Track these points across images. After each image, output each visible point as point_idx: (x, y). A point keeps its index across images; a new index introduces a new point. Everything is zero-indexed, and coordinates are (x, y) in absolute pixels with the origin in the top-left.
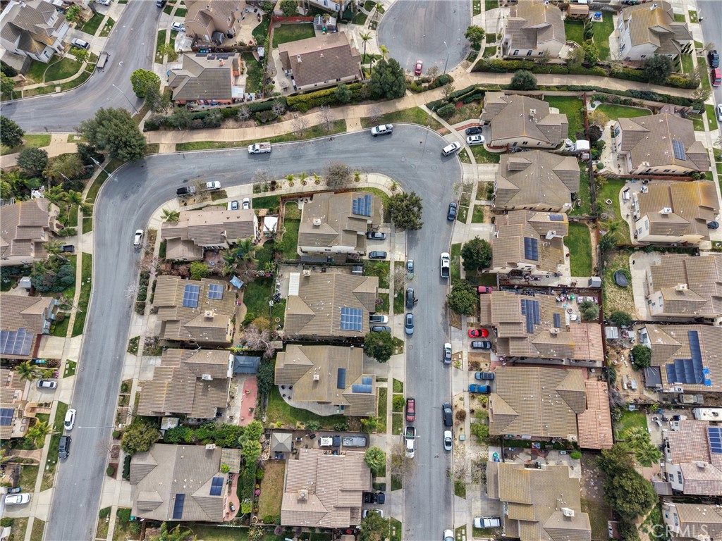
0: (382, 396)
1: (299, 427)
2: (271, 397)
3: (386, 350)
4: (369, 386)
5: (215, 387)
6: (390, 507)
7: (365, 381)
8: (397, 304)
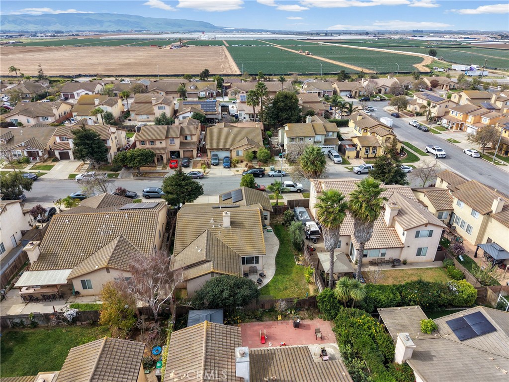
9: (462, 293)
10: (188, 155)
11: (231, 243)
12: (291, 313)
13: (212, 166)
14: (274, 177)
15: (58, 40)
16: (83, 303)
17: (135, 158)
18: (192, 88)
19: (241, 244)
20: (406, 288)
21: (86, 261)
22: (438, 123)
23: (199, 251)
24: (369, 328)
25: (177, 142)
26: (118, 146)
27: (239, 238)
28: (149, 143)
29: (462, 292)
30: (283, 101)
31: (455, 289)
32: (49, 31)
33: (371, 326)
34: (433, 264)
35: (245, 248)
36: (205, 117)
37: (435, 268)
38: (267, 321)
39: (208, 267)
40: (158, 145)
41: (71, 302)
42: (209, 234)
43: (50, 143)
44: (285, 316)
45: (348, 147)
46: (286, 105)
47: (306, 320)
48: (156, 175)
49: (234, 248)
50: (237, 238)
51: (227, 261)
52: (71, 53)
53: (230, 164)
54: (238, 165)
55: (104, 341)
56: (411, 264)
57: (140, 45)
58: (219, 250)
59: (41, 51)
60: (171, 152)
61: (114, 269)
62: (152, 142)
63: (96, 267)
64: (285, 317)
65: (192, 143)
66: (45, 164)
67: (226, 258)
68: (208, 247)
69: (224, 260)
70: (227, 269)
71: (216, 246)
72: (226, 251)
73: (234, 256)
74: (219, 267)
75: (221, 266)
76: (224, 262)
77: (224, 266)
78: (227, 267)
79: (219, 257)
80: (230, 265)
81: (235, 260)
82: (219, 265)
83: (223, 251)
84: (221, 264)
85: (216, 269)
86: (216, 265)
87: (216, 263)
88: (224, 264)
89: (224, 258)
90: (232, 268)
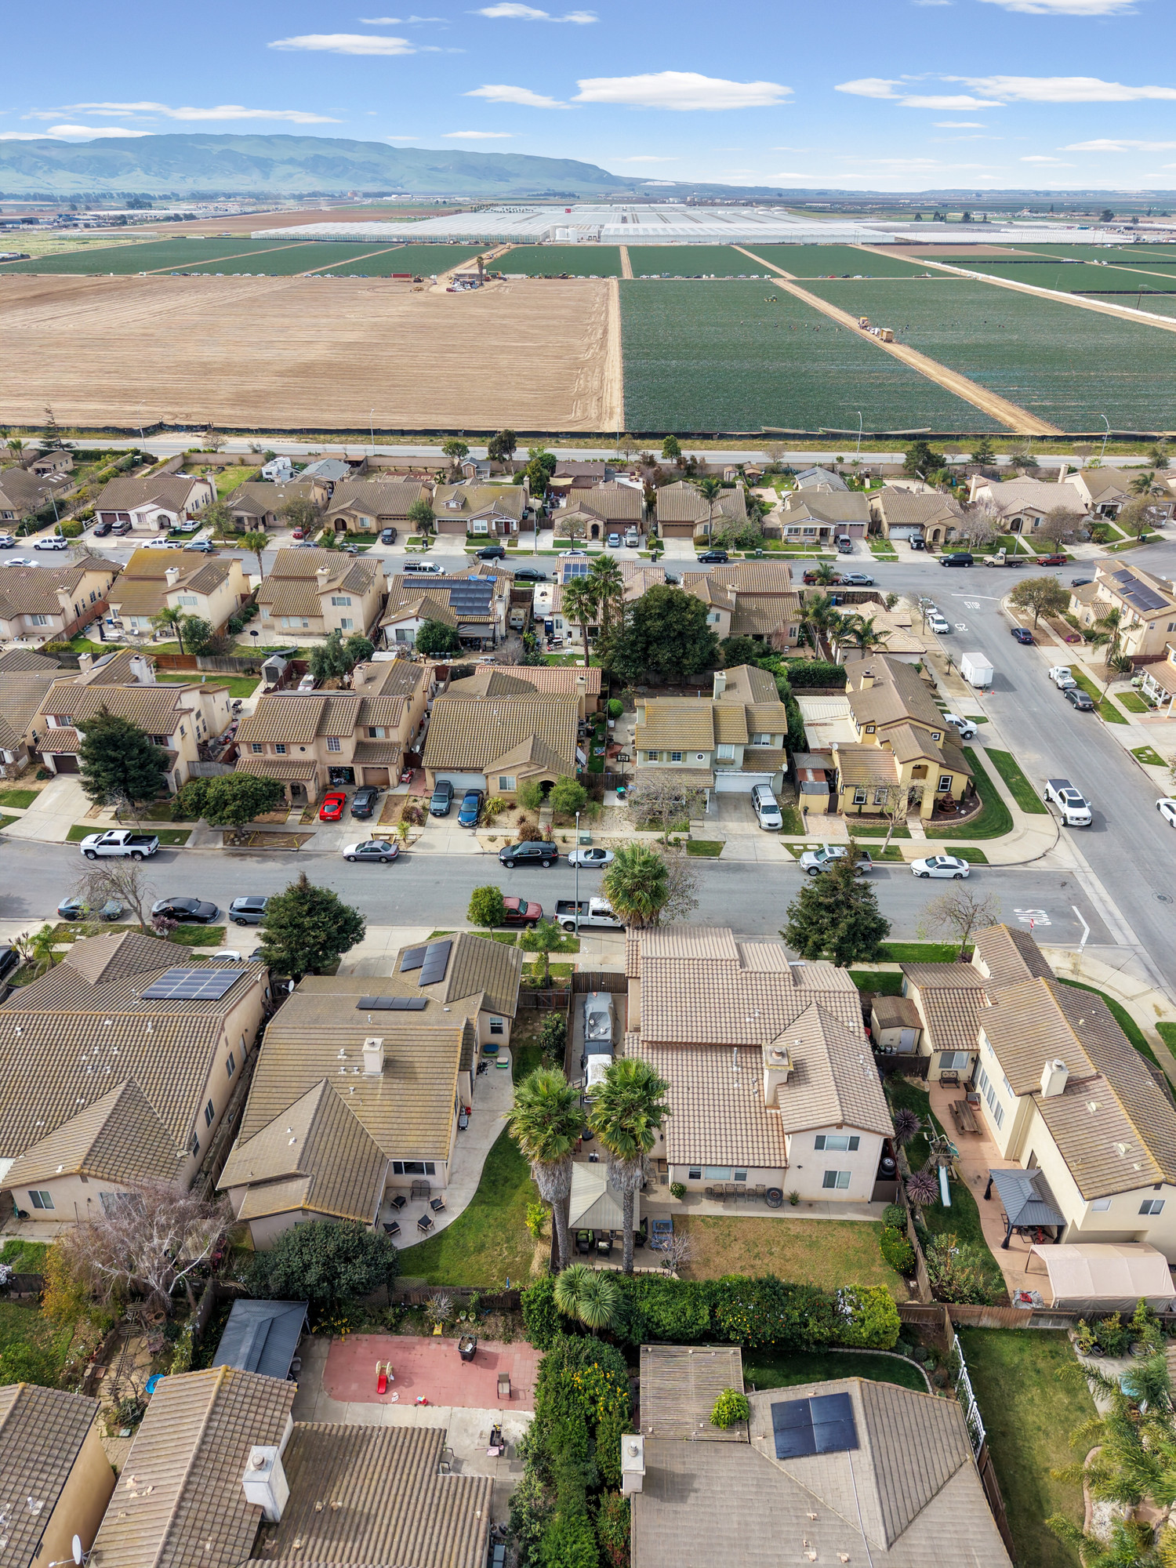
9: (859, 1324)
10: (374, 778)
11: (373, 1120)
12: (467, 1319)
13: (430, 819)
14: (581, 867)
15: (129, 242)
16: (32, 1241)
17: (226, 804)
18: (453, 505)
19: (395, 1126)
20: (730, 1296)
21: (44, 1143)
22: (1136, 680)
23: (291, 1142)
24: (593, 1401)
25: (348, 748)
26: (205, 736)
27: (396, 1109)
28: (272, 749)
29: (862, 1320)
30: (661, 616)
31: (849, 1309)
32: (112, 197)
33: (600, 1395)
34: (865, 1212)
35: (404, 1138)
36: (455, 635)
37: (865, 1223)
38: (407, 1334)
39: (295, 1194)
40: (295, 754)
41: (8, 1235)
42: (327, 1092)
43: (35, 723)
44: (453, 1326)
45: (810, 776)
46: (668, 627)
47: (495, 1343)
48: (282, 842)
49: (379, 1137)
50: (390, 1109)
51: (347, 1175)
52: (157, 307)
53: (479, 813)
54: (497, 818)
55: (17, 1392)
56: (811, 1205)
57: (365, 270)
58: (337, 1142)
59: (72, 295)
60: (330, 768)
61: (95, 1177)
62: (281, 748)
63: (59, 1171)
64: (450, 1328)
65: (389, 747)
66: (21, 785)
67: (349, 1167)
68: (313, 1133)
69: (341, 1172)
70: (340, 1199)
71: (334, 1130)
72: (355, 1145)
73: (372, 1159)
74: (322, 1195)
75: (329, 1191)
76: (339, 1180)
77: (336, 1191)
78: (342, 1193)
79: (331, 1163)
80: (350, 1188)
81: (368, 1174)
82: (324, 1187)
83: (348, 1146)
84: (331, 1185)
85: (313, 1201)
86: (317, 1189)
87: (319, 1181)
88: (337, 1186)
89: (343, 1166)
90: (355, 1197)
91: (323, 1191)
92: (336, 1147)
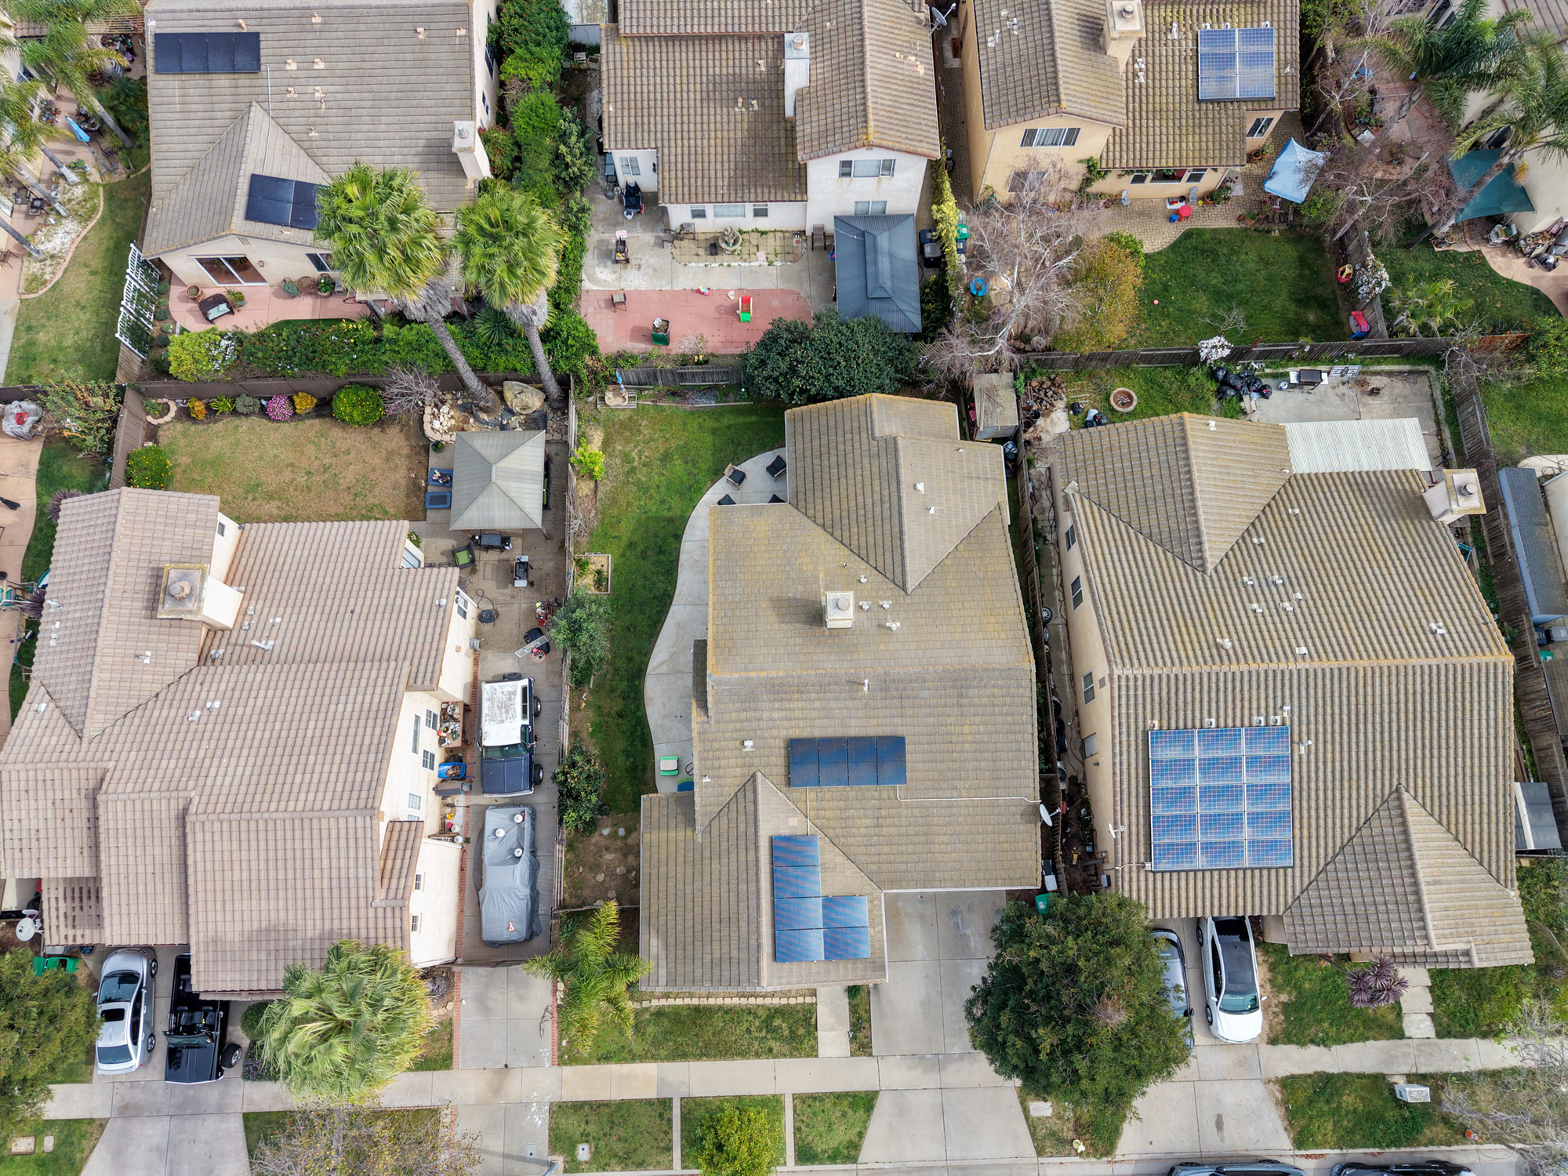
0: (767, 1024)
1: (582, 565)
2: (728, 420)
3: (1066, 1050)
4: (816, 942)
5: (754, 135)
6: (156, 1114)
7: (845, 915)
8: (1349, 1100)
58: (860, 500)
67: (834, 471)
68: (894, 499)
69: (842, 459)
70: (832, 423)
71: (870, 515)
72: (836, 505)
73: (810, 494)
74: (855, 418)
75: (848, 428)
76: (841, 447)
77: (840, 432)
78: (832, 432)
79: (858, 466)
80: (824, 442)
81: (809, 472)
82: (856, 430)
83: (844, 500)
84: (848, 436)
85: (862, 407)
86: (863, 424)
87: (864, 435)
88: (840, 439)
89: (842, 468)
90: (816, 434)
91: (856, 424)
92: (859, 491)
